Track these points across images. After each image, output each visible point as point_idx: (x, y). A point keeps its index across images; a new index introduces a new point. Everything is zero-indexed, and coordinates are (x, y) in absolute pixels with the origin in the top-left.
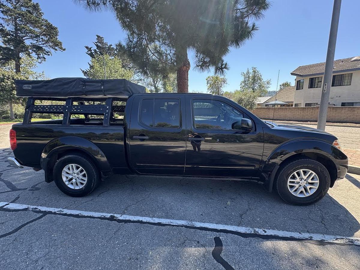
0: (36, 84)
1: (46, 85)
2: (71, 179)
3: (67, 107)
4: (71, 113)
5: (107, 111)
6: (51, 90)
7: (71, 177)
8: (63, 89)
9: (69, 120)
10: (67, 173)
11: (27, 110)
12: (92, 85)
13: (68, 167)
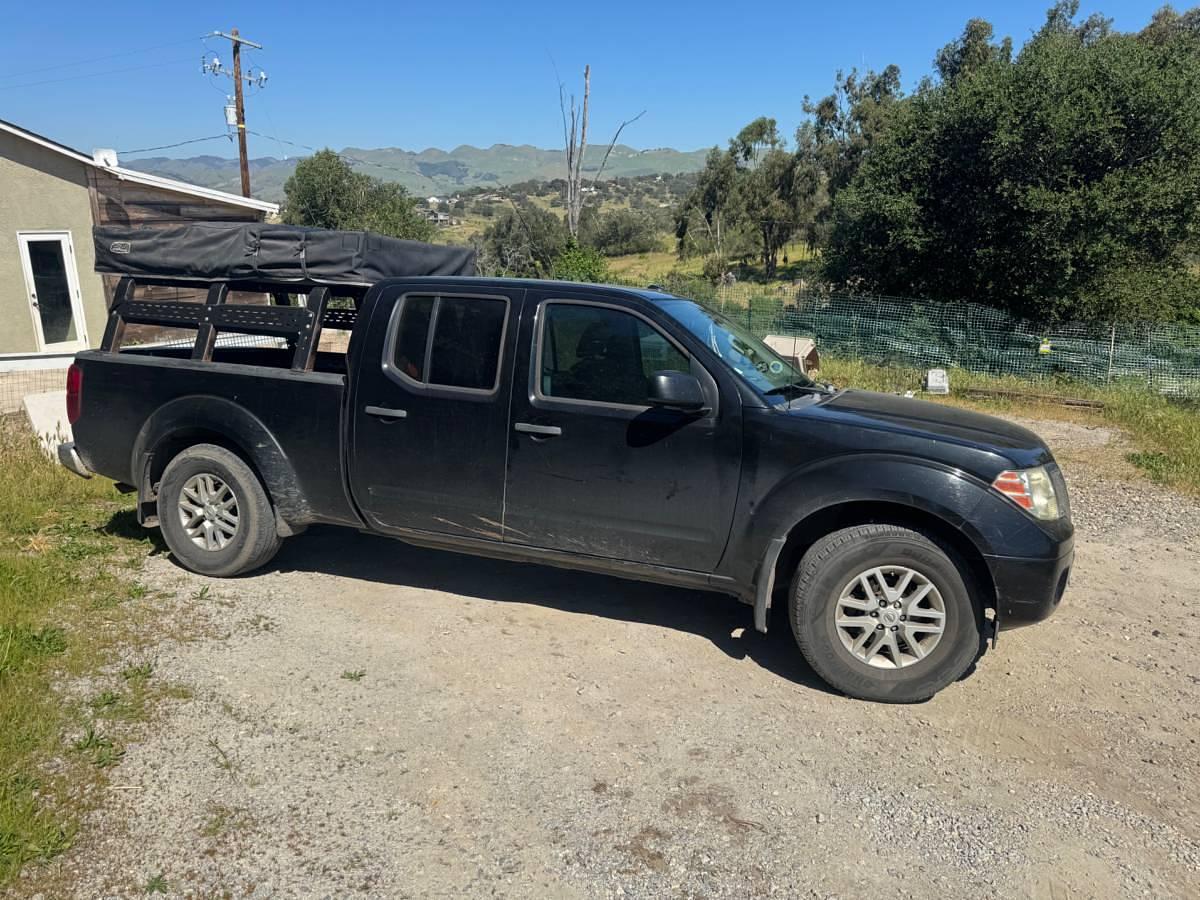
0: (141, 239)
1: (164, 244)
2: (201, 520)
3: (210, 309)
4: (220, 328)
5: (308, 326)
6: (173, 260)
7: (199, 512)
8: (203, 257)
9: (209, 349)
10: (192, 502)
11: (115, 312)
12: (279, 247)
13: (193, 484)
